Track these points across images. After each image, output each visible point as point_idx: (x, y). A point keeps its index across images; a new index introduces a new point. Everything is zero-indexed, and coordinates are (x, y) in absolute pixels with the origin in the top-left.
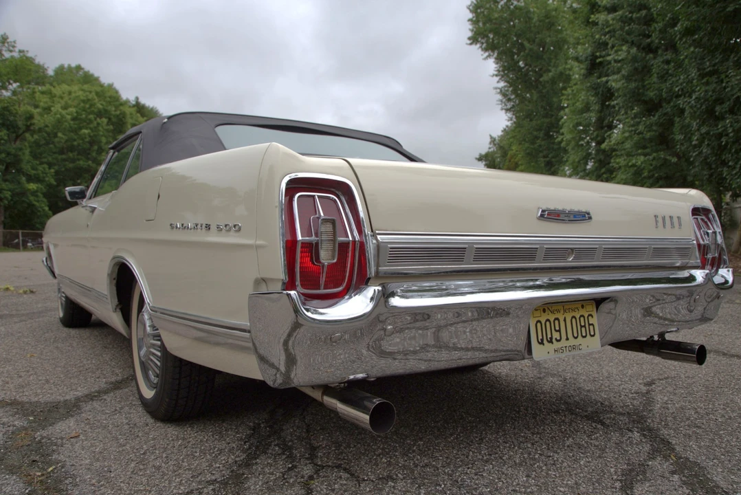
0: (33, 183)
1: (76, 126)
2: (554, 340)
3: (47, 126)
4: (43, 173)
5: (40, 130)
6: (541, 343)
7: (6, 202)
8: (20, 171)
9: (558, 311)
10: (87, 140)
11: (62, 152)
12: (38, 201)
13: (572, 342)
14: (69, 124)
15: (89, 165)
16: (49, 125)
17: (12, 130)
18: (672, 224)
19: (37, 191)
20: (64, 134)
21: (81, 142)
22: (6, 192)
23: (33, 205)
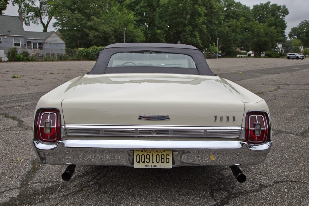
0: (159, 30)
1: (176, 3)
2: (145, 162)
3: (165, 4)
4: (163, 25)
5: (162, 6)
6: (139, 162)
7: (149, 39)
8: (155, 25)
9: (150, 152)
10: (181, 9)
11: (171, 15)
12: (161, 38)
13: (155, 163)
14: (174, 2)
15: (182, 21)
16: (166, 4)
17: (152, 7)
18: (227, 120)
19: (160, 33)
20: (171, 7)
21: (178, 10)
22: (149, 34)
23: (159, 40)
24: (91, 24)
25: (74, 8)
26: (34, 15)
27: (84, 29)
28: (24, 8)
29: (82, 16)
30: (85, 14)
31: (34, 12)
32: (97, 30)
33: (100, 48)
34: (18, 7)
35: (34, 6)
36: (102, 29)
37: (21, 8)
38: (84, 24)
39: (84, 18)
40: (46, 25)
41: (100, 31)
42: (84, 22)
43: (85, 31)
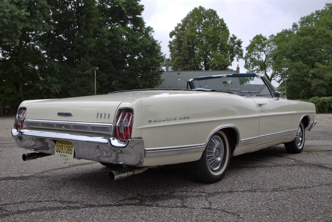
2: (60, 152)
6: (57, 152)
9: (64, 144)
13: (65, 154)
18: (105, 117)
24: (314, 72)
25: (294, 57)
26: (259, 68)
27: (305, 78)
28: (249, 62)
29: (304, 63)
30: (307, 62)
31: (259, 66)
32: (321, 78)
33: (323, 99)
34: (245, 62)
35: (260, 60)
36: (328, 76)
37: (247, 63)
38: (305, 72)
39: (306, 65)
40: (270, 77)
41: (325, 79)
42: (305, 70)
43: (306, 80)
